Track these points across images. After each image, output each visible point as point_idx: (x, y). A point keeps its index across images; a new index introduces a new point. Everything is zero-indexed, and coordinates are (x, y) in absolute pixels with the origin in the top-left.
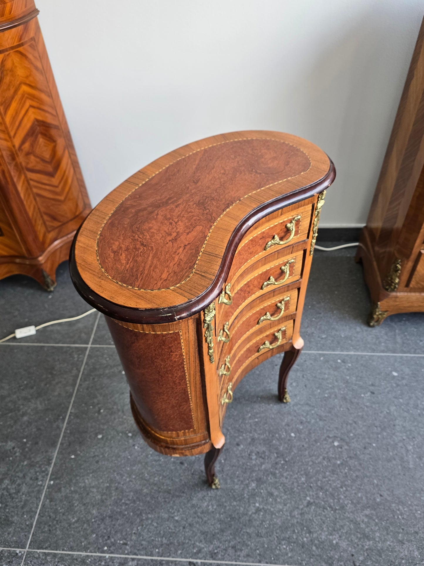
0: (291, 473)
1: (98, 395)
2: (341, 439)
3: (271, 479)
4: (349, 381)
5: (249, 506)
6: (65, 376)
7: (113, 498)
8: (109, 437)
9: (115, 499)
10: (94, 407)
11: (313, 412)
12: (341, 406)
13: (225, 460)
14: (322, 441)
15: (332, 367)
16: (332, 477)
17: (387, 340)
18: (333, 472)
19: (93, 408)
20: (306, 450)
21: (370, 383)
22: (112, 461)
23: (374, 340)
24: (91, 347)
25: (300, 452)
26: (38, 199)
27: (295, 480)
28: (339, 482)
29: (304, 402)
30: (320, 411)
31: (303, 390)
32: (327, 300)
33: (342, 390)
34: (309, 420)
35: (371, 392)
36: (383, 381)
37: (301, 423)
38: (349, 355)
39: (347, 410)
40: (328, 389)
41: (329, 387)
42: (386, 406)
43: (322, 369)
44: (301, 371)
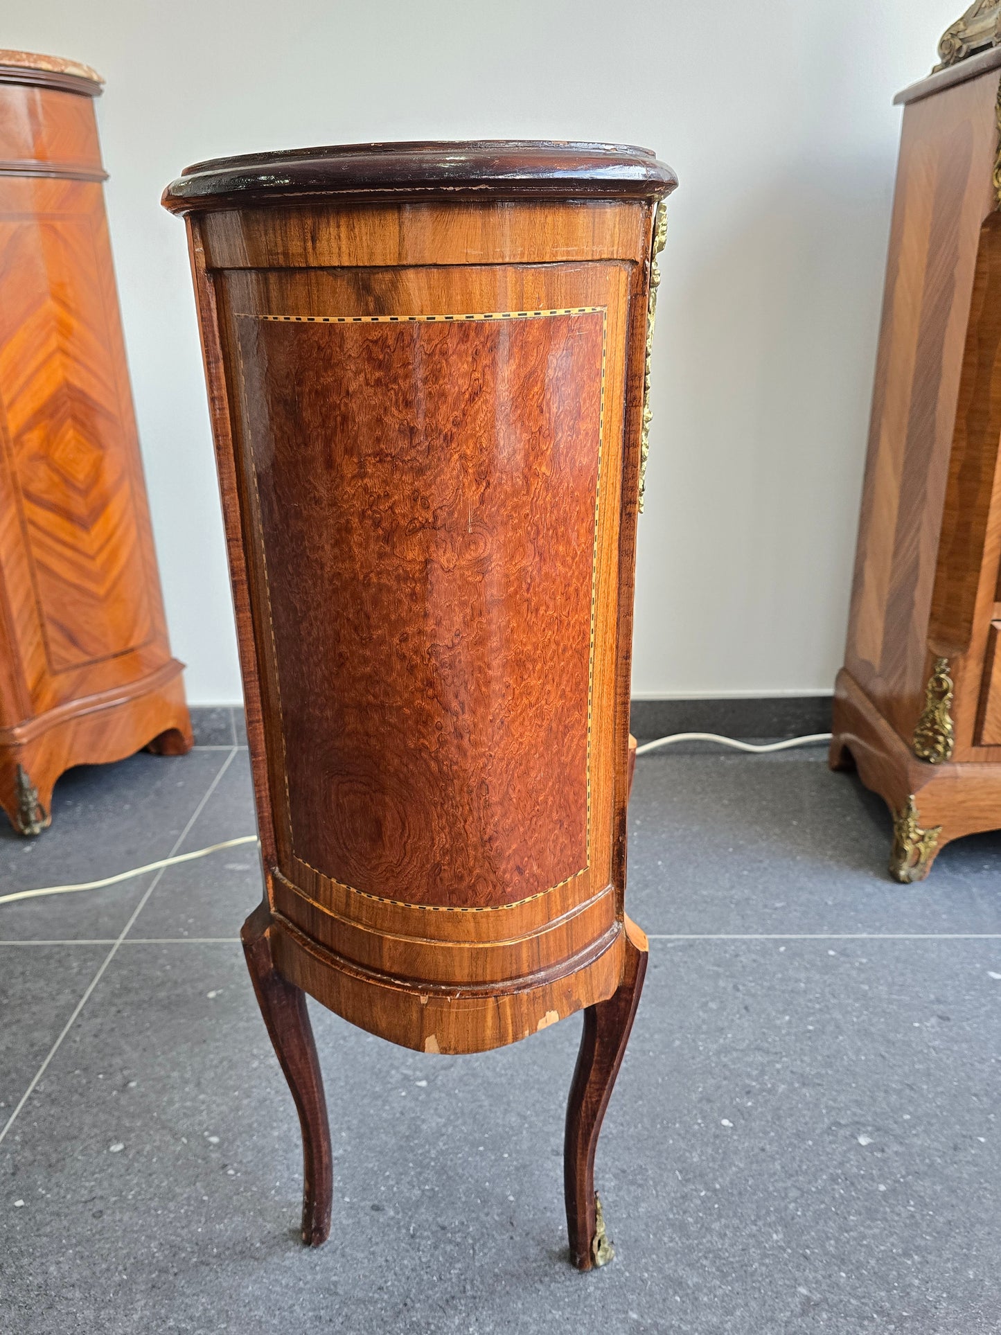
0: (736, 1222)
1: (127, 1048)
2: (878, 1129)
3: (672, 1240)
4: (870, 994)
5: (607, 1319)
6: (35, 1009)
7: (136, 1317)
8: (148, 1148)
9: (141, 1318)
10: (109, 1074)
11: (778, 1066)
12: (858, 1052)
13: (518, 1195)
14: (821, 1135)
15: (813, 965)
16: (870, 1227)
17: (953, 907)
18: (871, 1214)
19: (105, 1079)
20: (773, 1159)
21: (932, 997)
22: (148, 1211)
23: (919, 909)
24: (121, 945)
25: (754, 1166)
26: (40, 576)
27: (751, 1241)
28: (893, 1239)
29: (749, 1045)
30: (799, 1063)
31: (739, 1018)
32: (775, 837)
33: (854, 1014)
34: (769, 1086)
35: (940, 1017)
36: (968, 991)
37: (748, 1093)
38: (858, 939)
39: (879, 1059)
40: (813, 1013)
41: (813, 1008)
42: (990, 1046)
43: (787, 970)
44: (727, 976)
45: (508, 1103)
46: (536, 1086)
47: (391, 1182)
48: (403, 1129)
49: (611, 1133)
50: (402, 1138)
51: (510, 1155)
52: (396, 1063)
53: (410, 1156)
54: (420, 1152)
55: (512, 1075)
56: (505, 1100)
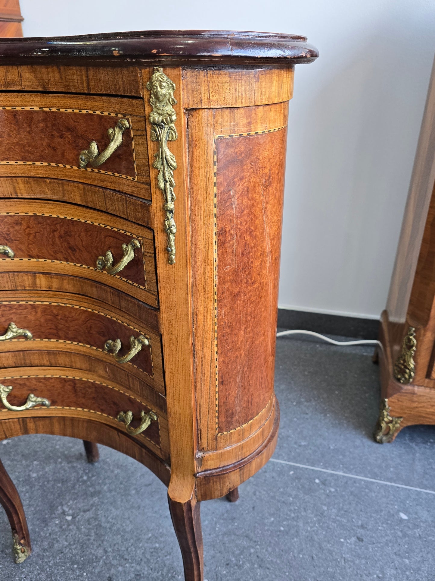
4: (325, 514)
11: (252, 551)
12: (300, 551)
15: (303, 487)
17: (400, 464)
21: (360, 522)
23: (379, 461)
29: (243, 533)
30: (264, 551)
31: (247, 514)
32: (322, 400)
33: (311, 524)
34: (241, 563)
35: (358, 538)
36: (382, 523)
37: (227, 564)
38: (336, 475)
39: (310, 559)
40: (288, 519)
41: (290, 516)
42: (378, 565)
43: (287, 487)
44: (254, 485)
45: (103, 542)
46: (122, 534)
47: (23, 576)
48: (45, 544)
49: (143, 574)
50: (42, 549)
51: (87, 575)
52: (64, 502)
53: (40, 562)
54: (46, 560)
55: (114, 523)
56: (102, 538)
